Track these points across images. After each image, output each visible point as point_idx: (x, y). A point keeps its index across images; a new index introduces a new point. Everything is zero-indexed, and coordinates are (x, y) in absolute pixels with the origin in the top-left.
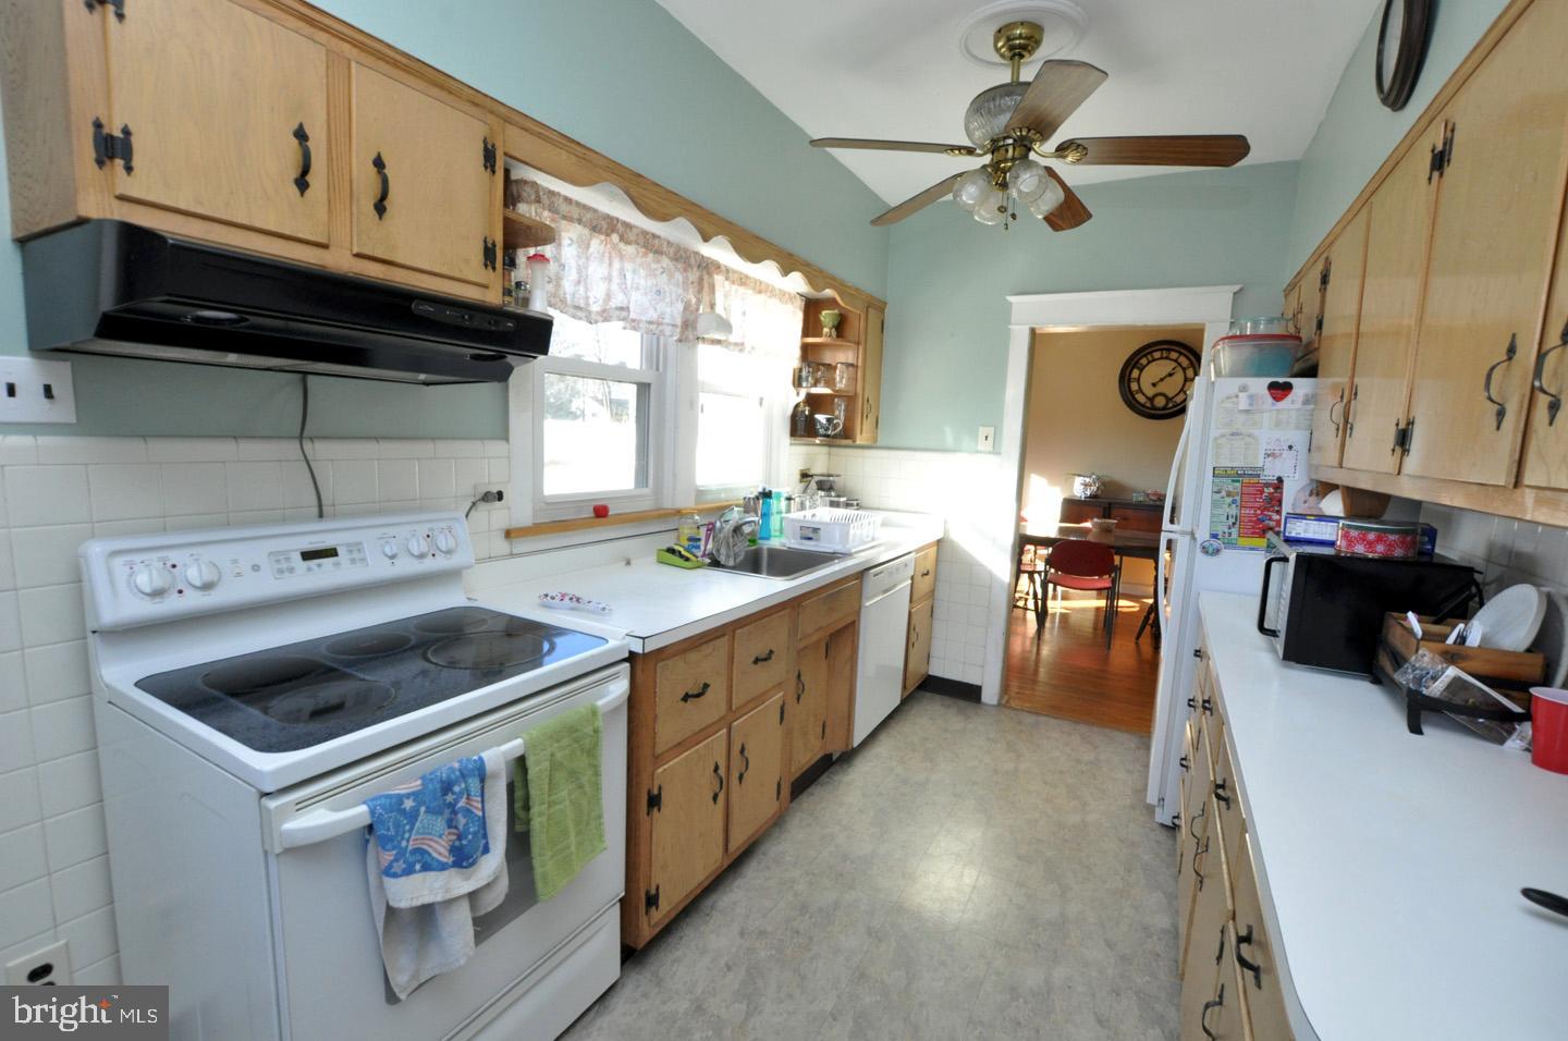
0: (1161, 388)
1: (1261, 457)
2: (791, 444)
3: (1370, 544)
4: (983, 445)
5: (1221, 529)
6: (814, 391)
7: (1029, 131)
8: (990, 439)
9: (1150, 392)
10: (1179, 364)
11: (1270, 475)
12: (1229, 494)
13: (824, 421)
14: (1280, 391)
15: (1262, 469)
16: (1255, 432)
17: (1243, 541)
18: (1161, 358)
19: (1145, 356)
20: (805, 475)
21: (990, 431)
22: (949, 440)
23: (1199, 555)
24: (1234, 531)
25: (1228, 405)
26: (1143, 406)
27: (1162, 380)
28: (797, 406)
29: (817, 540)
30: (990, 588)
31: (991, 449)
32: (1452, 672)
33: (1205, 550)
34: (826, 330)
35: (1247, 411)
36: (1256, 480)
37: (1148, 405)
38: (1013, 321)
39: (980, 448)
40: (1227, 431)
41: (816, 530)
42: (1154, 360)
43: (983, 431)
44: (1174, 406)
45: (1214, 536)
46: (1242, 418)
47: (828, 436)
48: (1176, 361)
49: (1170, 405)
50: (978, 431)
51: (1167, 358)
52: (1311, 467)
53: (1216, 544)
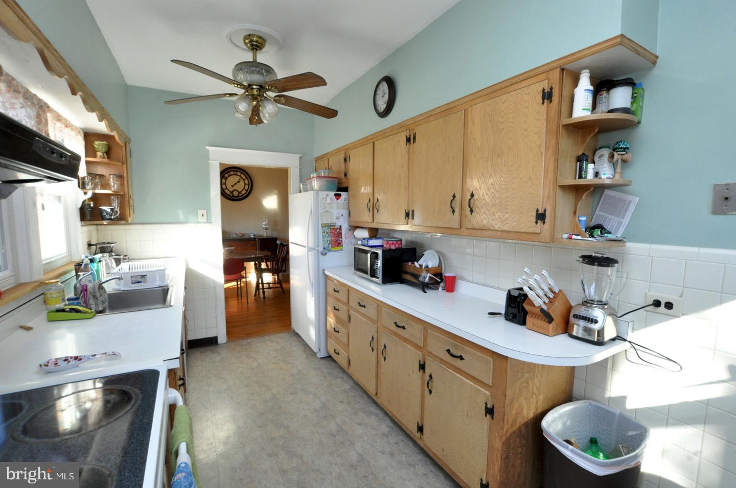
0: (236, 187)
1: (335, 219)
2: (82, 226)
3: (395, 245)
4: (201, 219)
5: (326, 246)
6: (98, 191)
7: (272, 87)
8: (205, 216)
9: (231, 189)
10: (242, 178)
11: (338, 226)
12: (327, 233)
13: (109, 211)
14: (338, 196)
15: (336, 223)
16: (333, 211)
17: (333, 249)
18: (234, 175)
19: (227, 173)
20: (90, 245)
21: (204, 212)
22: (181, 217)
23: (320, 256)
24: (330, 246)
25: (323, 201)
26: (229, 195)
27: (235, 184)
28: (84, 201)
29: (145, 282)
30: (215, 288)
31: (206, 221)
32: (429, 275)
33: (322, 254)
34: (99, 154)
35: (329, 204)
36: (334, 227)
37: (231, 195)
38: (210, 159)
39: (200, 220)
40: (324, 211)
41: (143, 276)
42: (231, 175)
43: (201, 212)
44: (242, 196)
45: (324, 248)
46: (328, 205)
47: (111, 219)
48: (240, 176)
49: (240, 195)
50: (198, 212)
51: (236, 175)
52: (349, 221)
53: (325, 251)
